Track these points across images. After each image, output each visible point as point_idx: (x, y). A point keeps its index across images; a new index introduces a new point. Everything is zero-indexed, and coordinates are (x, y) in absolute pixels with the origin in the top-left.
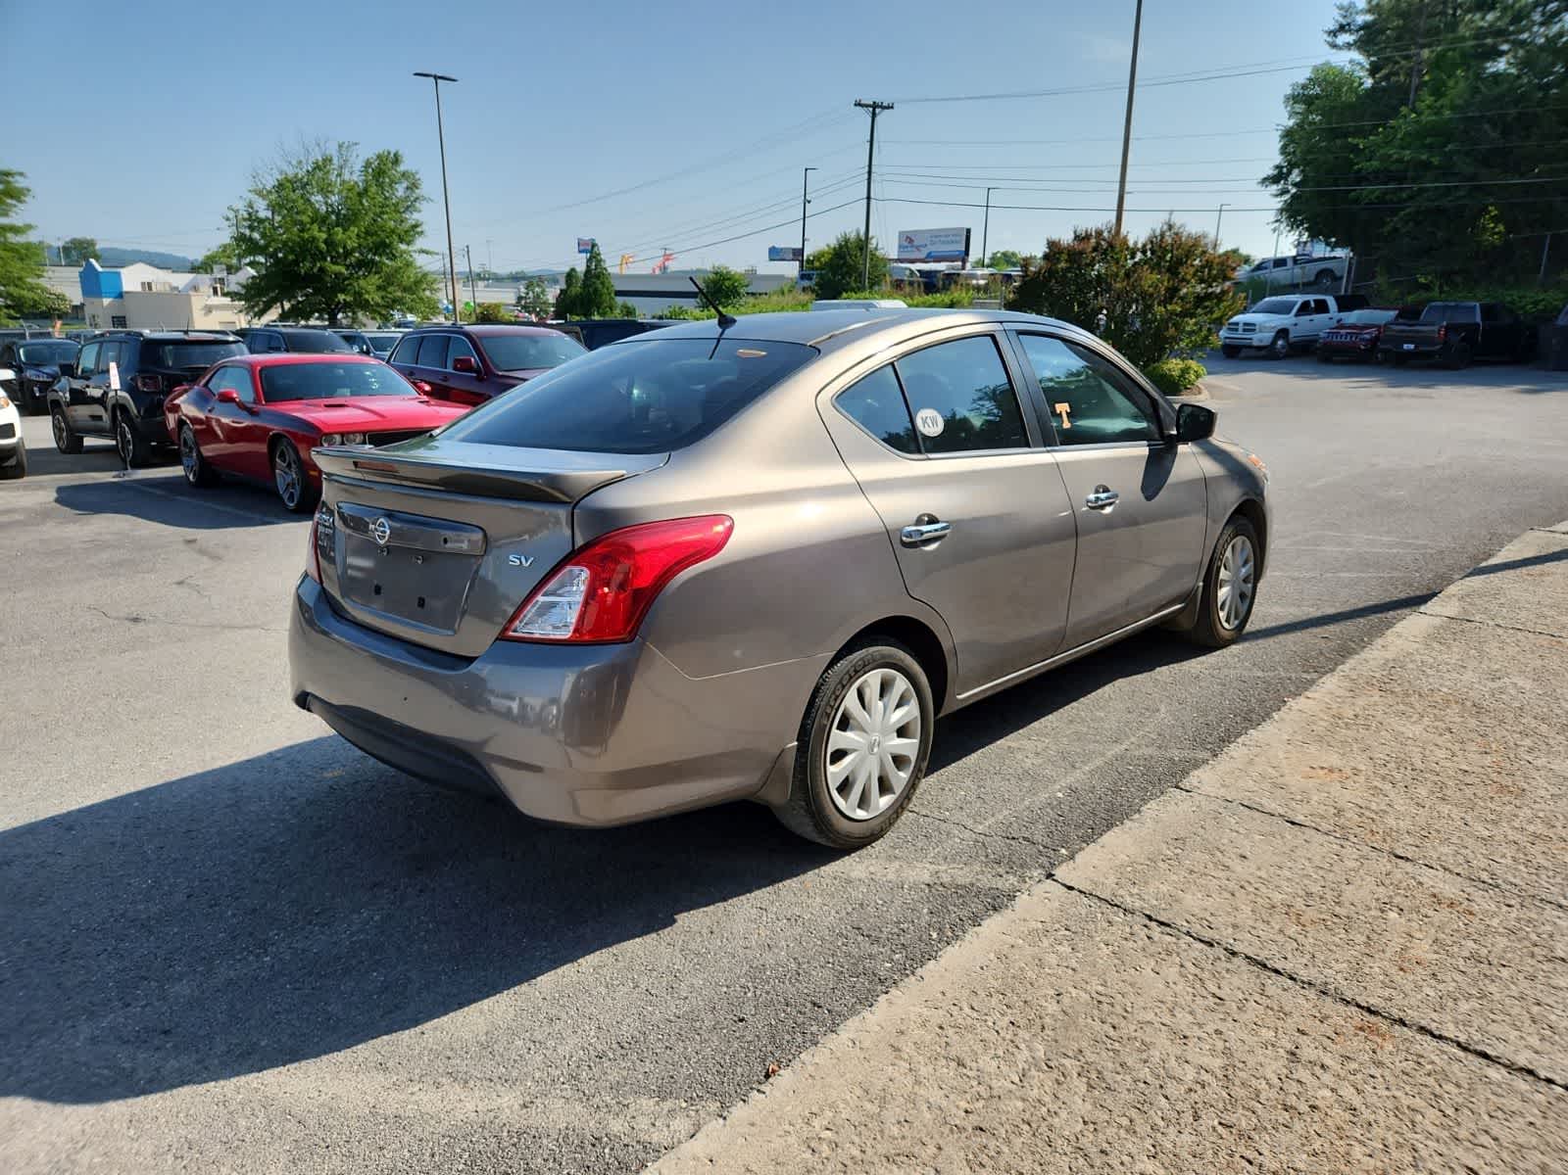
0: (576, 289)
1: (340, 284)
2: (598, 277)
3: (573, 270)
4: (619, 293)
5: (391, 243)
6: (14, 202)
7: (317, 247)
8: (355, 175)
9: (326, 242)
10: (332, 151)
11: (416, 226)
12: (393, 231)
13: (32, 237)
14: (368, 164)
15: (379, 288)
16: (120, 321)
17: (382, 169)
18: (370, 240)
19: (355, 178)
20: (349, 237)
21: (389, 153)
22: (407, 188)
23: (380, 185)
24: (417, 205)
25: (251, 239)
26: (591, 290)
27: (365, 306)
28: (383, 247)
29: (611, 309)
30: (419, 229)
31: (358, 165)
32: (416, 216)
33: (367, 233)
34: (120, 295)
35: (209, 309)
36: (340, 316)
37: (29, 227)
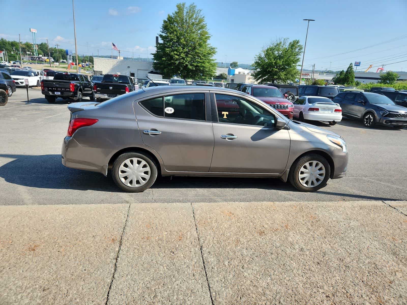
0: (343, 76)
1: (276, 74)
2: (350, 73)
3: (343, 71)
4: (356, 78)
5: (291, 64)
6: (214, 54)
7: (272, 65)
8: (287, 46)
9: (275, 63)
10: (282, 41)
11: (298, 59)
12: (292, 61)
13: (216, 61)
14: (290, 44)
15: (285, 75)
16: (233, 80)
17: (293, 45)
18: (286, 62)
19: (286, 47)
20: (280, 62)
21: (296, 40)
22: (299, 49)
23: (292, 49)
24: (300, 53)
25: (258, 62)
26: (347, 77)
27: (281, 79)
28: (289, 65)
29: (352, 82)
30: (299, 60)
31: (287, 44)
32: (299, 56)
33: (286, 61)
34: (234, 75)
35: (249, 79)
36: (275, 81)
37: (215, 60)
